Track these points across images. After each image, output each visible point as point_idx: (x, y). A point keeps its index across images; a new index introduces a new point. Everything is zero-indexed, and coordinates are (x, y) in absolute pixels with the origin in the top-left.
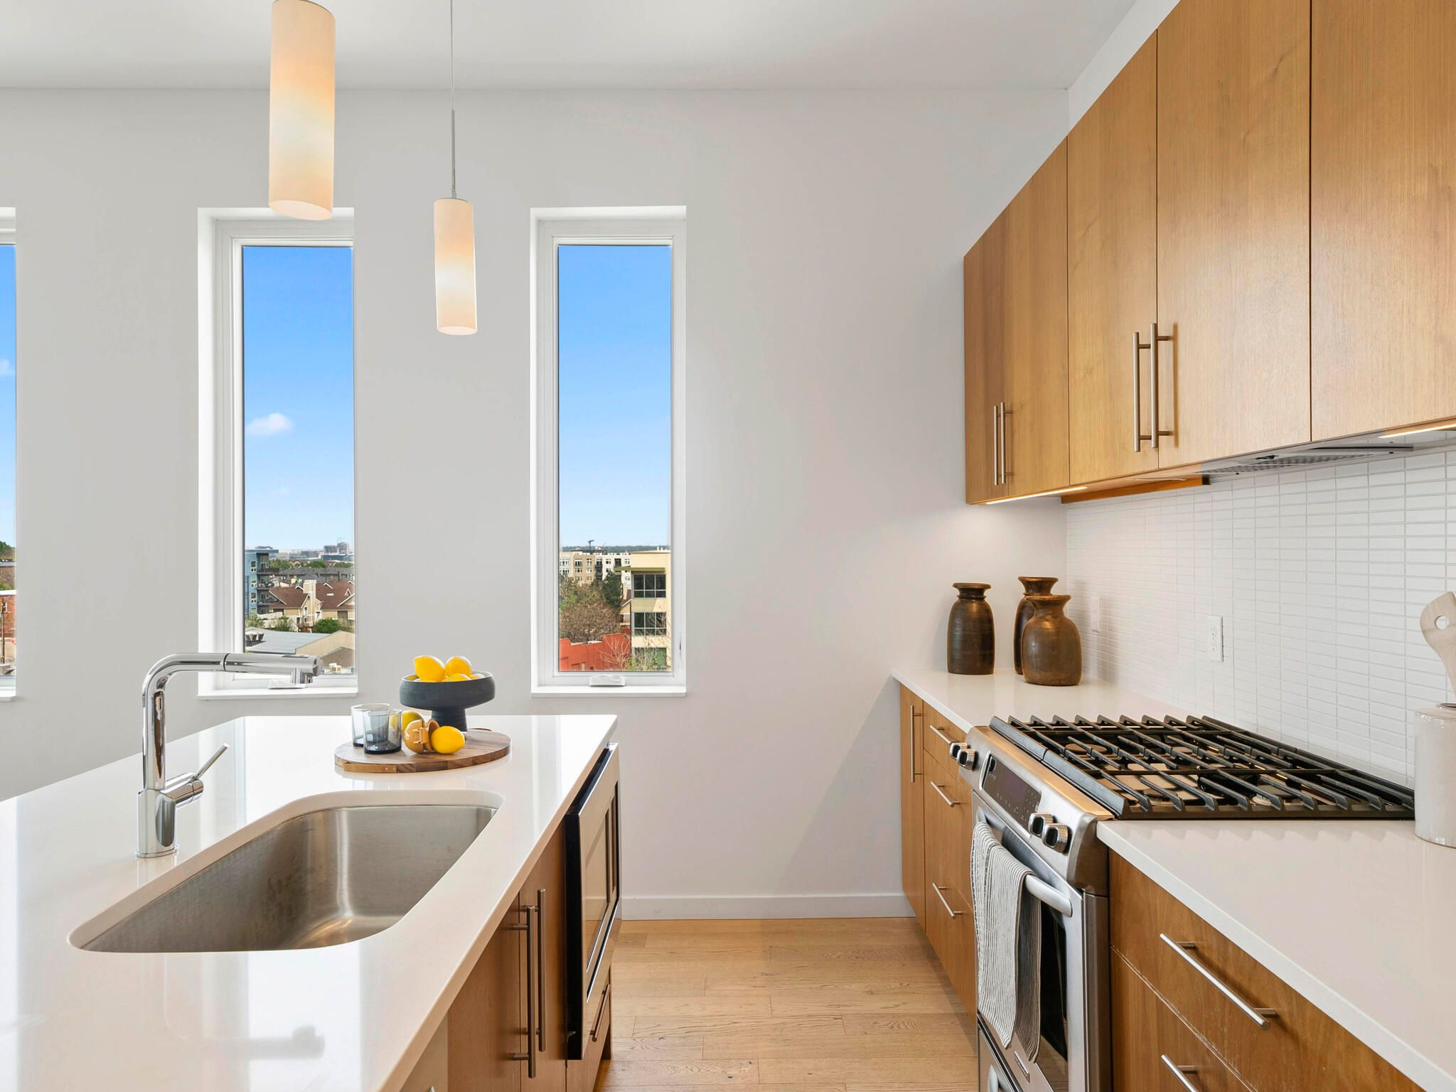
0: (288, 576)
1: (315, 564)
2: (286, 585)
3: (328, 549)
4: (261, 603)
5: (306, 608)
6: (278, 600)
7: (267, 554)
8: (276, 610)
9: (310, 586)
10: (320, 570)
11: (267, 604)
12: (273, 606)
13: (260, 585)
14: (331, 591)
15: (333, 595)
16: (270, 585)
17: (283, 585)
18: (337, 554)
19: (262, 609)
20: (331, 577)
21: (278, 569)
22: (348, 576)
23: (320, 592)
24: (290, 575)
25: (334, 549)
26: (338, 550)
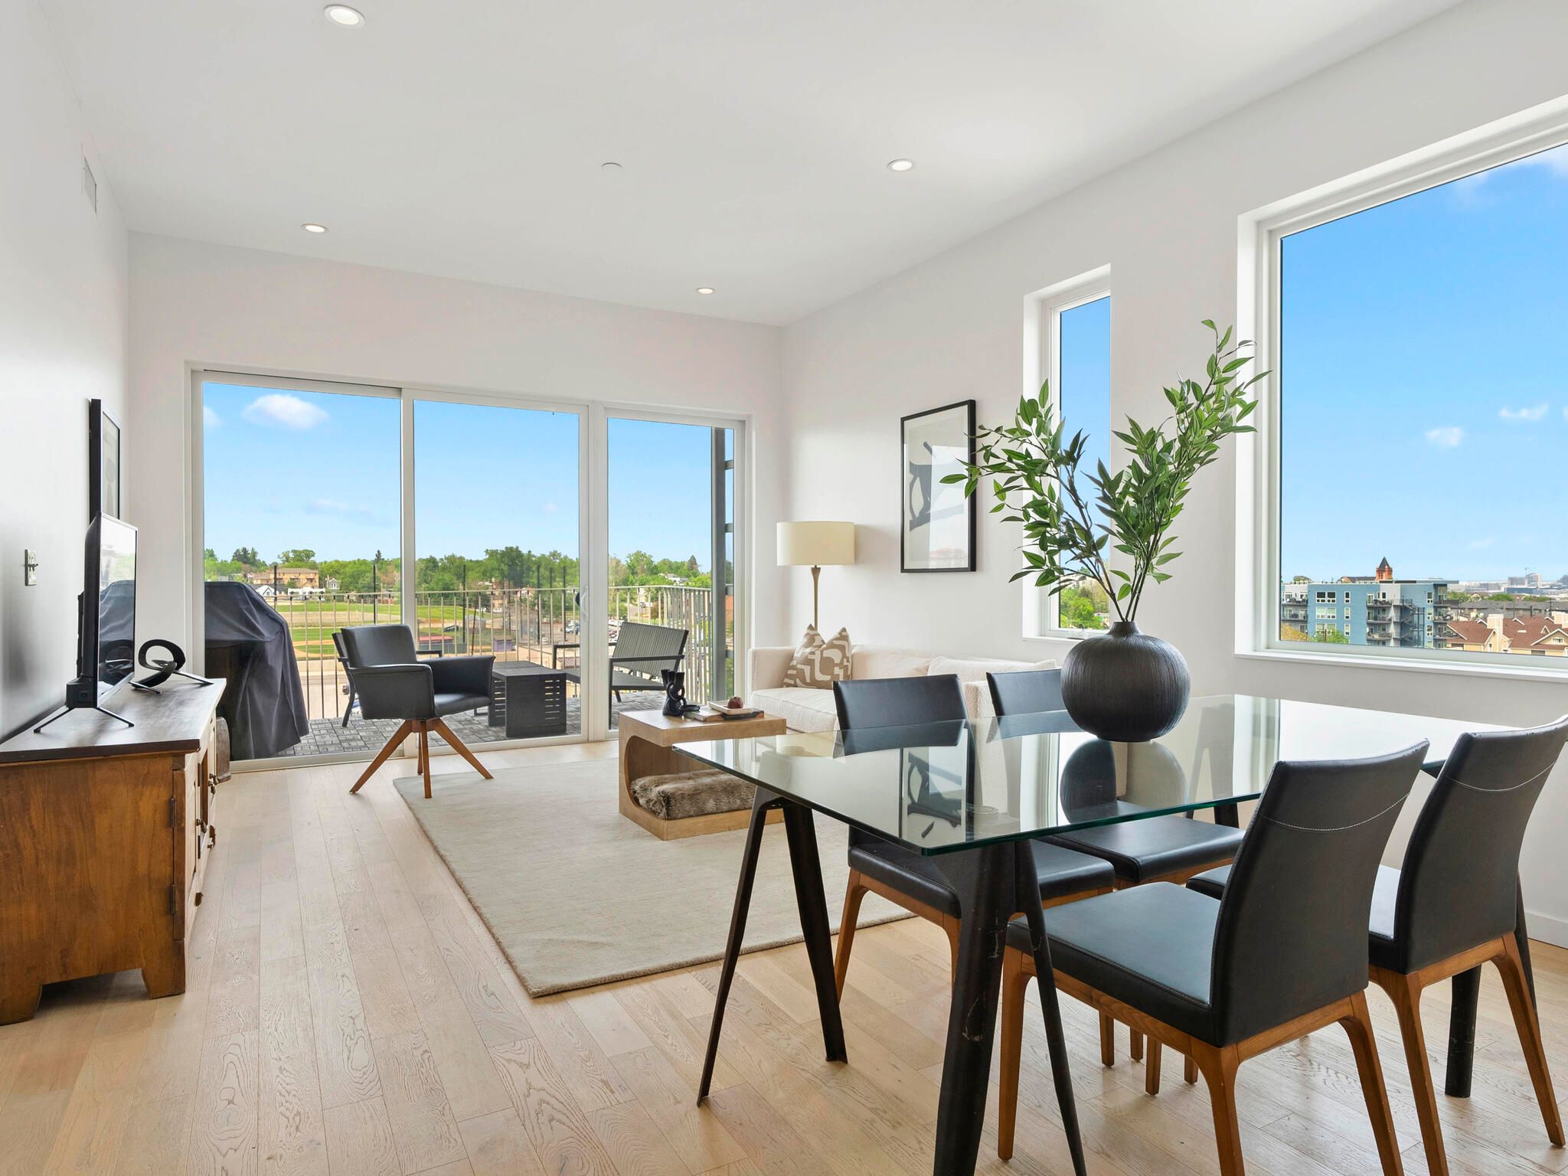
1: (1498, 598)
2: (1467, 620)
3: (1512, 580)
4: (1438, 637)
5: (1491, 645)
6: (1457, 635)
7: (1446, 585)
8: (1454, 645)
9: (1496, 621)
10: (1505, 604)
11: (1444, 638)
12: (1451, 640)
13: (1437, 618)
14: (1523, 628)
15: (1525, 631)
16: (1448, 617)
17: (1462, 619)
18: (1525, 586)
19: (1439, 643)
20: (1521, 612)
21: (1456, 602)
22: (1543, 611)
23: (1509, 628)
24: (1469, 609)
25: (1521, 581)
26: (1526, 583)
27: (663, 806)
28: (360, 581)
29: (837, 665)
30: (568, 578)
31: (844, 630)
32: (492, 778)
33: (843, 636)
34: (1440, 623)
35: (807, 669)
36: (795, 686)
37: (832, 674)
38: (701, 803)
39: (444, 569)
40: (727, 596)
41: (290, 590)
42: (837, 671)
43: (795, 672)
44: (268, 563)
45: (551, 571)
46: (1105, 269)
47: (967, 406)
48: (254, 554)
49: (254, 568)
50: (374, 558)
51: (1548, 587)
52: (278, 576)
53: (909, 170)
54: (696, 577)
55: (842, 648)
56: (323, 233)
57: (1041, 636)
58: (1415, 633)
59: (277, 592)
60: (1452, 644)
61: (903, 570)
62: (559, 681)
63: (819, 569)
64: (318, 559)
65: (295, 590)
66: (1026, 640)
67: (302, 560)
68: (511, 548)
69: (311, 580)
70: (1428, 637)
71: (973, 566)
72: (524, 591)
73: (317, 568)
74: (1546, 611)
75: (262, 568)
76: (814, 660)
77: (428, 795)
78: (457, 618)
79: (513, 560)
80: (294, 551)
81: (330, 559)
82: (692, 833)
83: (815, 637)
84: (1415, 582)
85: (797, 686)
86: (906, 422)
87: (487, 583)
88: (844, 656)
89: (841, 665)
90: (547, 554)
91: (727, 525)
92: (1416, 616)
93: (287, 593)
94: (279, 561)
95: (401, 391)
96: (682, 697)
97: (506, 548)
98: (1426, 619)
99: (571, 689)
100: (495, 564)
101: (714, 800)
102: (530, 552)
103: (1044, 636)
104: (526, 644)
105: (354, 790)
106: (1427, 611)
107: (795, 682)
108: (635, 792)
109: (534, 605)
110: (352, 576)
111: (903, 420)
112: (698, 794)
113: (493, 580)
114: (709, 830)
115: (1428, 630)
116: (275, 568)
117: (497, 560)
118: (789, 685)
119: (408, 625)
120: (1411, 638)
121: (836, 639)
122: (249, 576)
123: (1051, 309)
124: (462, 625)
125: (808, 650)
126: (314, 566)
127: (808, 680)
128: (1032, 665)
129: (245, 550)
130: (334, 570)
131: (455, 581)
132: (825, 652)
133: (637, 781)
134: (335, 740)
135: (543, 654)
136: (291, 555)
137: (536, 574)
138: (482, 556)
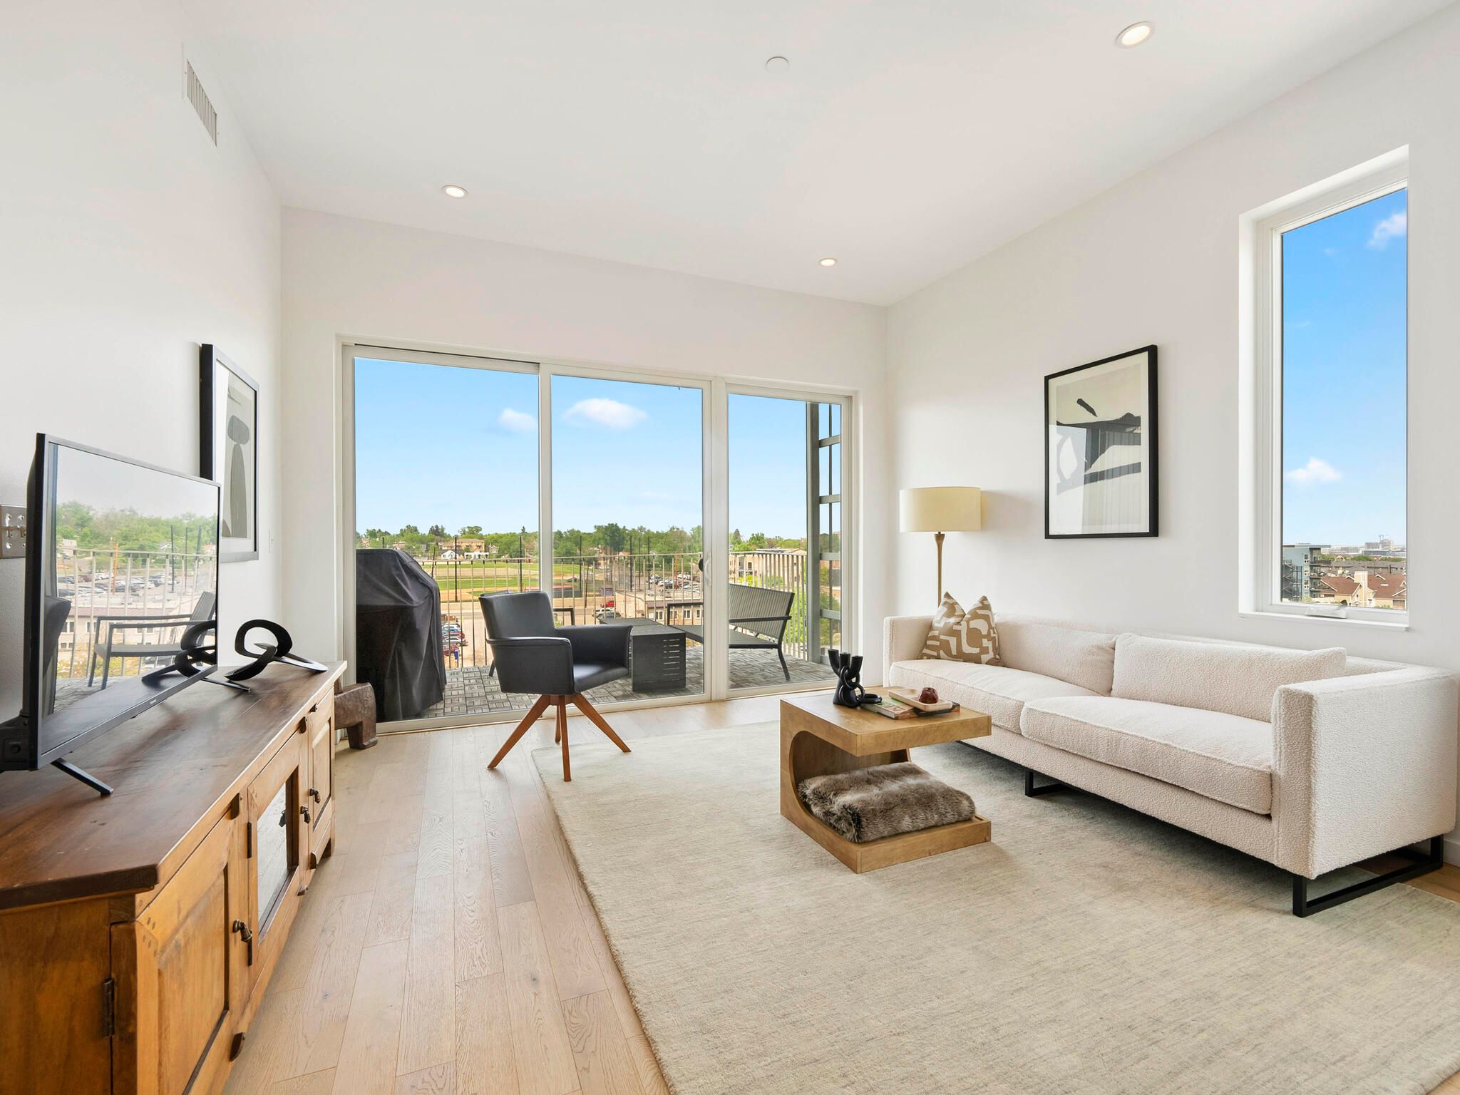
0: (1334, 568)
1: (1359, 558)
2: (1334, 576)
3: (1369, 545)
4: (1313, 589)
5: (1357, 596)
6: (1329, 588)
7: (1319, 549)
8: (1326, 596)
9: (1361, 577)
10: (1367, 563)
11: (1319, 590)
12: (1325, 592)
13: (1312, 574)
14: (1385, 582)
15: (1387, 585)
16: (1322, 574)
17: (1333, 575)
18: (1380, 550)
19: (1314, 594)
20: (1380, 569)
21: (1327, 562)
22: (1399, 569)
23: (1373, 583)
24: (1336, 567)
25: (1376, 545)
26: (1380, 547)
27: (850, 824)
28: (512, 547)
29: (984, 637)
30: (651, 545)
31: (985, 598)
32: (630, 751)
33: (984, 604)
34: (1315, 578)
35: (953, 641)
36: (938, 658)
37: (980, 646)
38: (896, 822)
39: (567, 538)
40: (821, 561)
41: (466, 554)
42: (986, 643)
43: (938, 643)
44: (452, 535)
45: (640, 540)
46: (1401, 152)
47: (1147, 353)
48: (443, 529)
49: (443, 539)
50: (521, 531)
51: (1399, 550)
52: (457, 544)
53: (1145, 40)
54: (739, 544)
55: (987, 618)
56: (463, 197)
57: (1257, 611)
58: (1295, 586)
59: (457, 555)
60: (1325, 595)
61: (1048, 536)
62: (679, 640)
63: (943, 535)
64: (484, 532)
65: (469, 554)
66: (1243, 617)
67: (473, 533)
68: (612, 524)
69: (480, 547)
70: (1305, 589)
71: (1154, 531)
72: (621, 554)
73: (483, 539)
74: (1402, 569)
75: (448, 539)
76: (960, 631)
77: (567, 778)
78: (576, 573)
79: (613, 533)
80: (468, 527)
81: (492, 532)
82: (889, 861)
83: (956, 606)
84: (1294, 546)
85: (940, 659)
86: (1051, 381)
87: (596, 549)
88: (990, 627)
89: (988, 636)
90: (636, 528)
91: (821, 497)
92: (1295, 573)
93: (463, 555)
94: (459, 534)
95: (539, 366)
96: (856, 685)
97: (609, 524)
98: (1303, 575)
99: (692, 648)
100: (601, 535)
101: (910, 817)
102: (624, 527)
103: (1262, 611)
104: (623, 591)
105: (492, 767)
106: (1304, 569)
107: (939, 654)
108: (805, 796)
109: (628, 564)
110: (506, 544)
111: (1047, 378)
112: (891, 809)
113: (600, 546)
114: (908, 857)
115: (1305, 584)
116: (456, 539)
117: (602, 532)
118: (929, 657)
119: (546, 592)
120: (1291, 590)
121: (980, 608)
122: (439, 544)
123: (1272, 229)
124: (579, 578)
125: (952, 620)
126: (481, 537)
127: (954, 652)
128: (1305, 653)
129: (437, 527)
130: (495, 540)
131: (574, 547)
132: (971, 622)
133: (808, 782)
134: (482, 692)
135: (637, 599)
136: (467, 530)
137: (629, 542)
138: (592, 530)
